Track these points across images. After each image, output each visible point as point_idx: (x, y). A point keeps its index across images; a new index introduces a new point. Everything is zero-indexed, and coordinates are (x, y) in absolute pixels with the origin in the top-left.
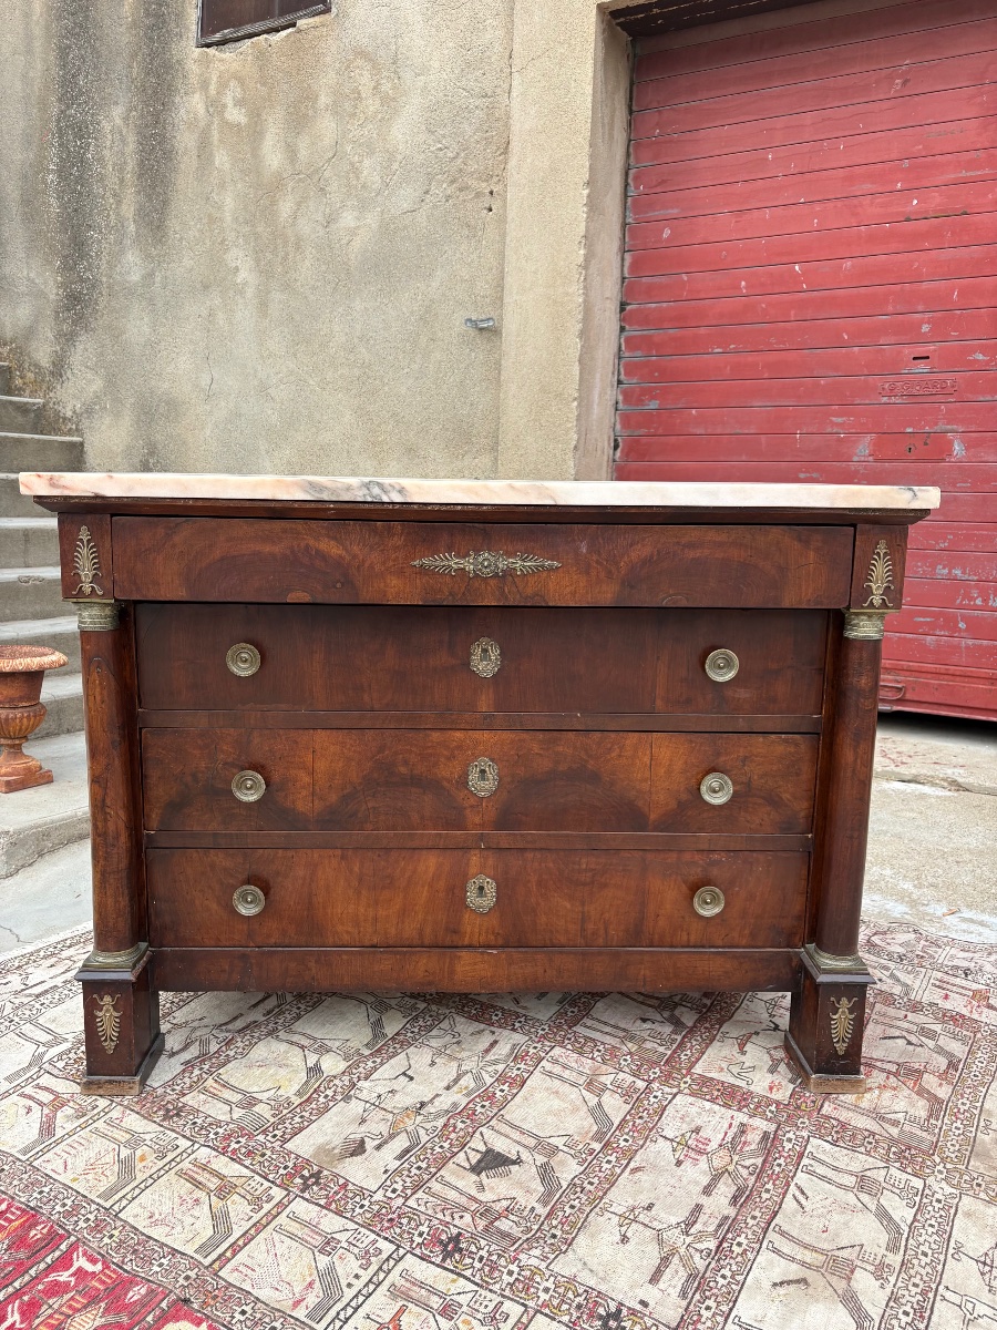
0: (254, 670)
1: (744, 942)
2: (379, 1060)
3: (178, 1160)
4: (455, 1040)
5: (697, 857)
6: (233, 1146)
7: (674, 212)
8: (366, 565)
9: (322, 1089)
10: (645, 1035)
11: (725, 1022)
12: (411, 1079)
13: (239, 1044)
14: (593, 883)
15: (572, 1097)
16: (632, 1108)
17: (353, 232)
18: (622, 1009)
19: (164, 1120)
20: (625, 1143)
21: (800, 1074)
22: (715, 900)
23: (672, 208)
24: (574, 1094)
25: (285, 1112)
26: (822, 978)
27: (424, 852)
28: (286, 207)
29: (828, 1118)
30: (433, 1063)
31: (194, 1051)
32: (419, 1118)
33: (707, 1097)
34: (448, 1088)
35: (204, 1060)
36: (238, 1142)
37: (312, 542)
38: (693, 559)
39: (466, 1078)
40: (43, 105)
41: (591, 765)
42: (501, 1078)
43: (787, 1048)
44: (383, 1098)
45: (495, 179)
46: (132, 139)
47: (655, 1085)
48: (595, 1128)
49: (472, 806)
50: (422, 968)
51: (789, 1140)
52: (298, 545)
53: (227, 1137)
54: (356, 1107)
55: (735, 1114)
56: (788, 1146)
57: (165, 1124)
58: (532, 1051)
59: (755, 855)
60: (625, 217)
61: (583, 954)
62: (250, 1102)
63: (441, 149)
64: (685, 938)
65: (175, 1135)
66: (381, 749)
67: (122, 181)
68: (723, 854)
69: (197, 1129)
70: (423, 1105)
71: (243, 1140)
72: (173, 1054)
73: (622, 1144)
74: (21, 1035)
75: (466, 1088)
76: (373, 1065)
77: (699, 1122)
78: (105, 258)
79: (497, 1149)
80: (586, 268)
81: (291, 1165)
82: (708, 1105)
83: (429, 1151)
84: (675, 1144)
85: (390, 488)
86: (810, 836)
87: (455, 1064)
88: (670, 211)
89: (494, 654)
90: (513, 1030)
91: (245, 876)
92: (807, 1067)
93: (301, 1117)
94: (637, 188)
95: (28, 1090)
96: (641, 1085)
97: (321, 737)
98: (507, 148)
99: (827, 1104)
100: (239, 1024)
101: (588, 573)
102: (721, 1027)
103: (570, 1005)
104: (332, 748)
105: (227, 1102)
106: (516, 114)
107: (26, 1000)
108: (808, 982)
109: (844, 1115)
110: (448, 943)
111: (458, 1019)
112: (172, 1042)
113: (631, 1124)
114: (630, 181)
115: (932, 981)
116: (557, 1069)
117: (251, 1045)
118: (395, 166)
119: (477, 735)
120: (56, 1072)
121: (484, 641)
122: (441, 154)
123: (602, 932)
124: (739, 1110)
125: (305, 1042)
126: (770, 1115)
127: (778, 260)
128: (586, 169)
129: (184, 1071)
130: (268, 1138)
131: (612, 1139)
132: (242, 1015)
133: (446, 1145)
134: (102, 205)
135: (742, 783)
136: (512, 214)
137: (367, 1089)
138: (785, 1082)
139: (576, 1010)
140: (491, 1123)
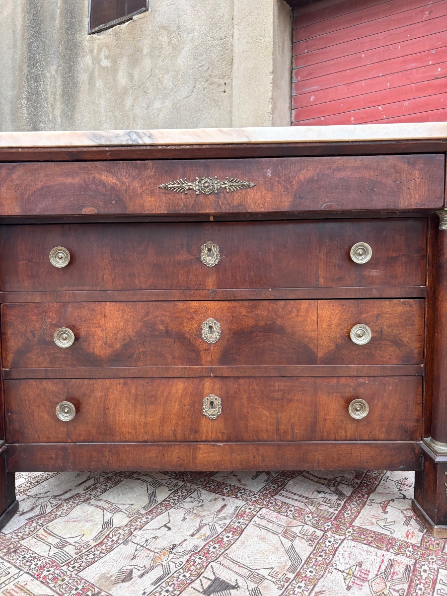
0: (65, 265)
1: (382, 437)
2: (150, 517)
3: (6, 582)
4: (199, 504)
5: (350, 381)
6: (45, 573)
7: (315, 88)
8: (131, 188)
9: (111, 536)
10: (320, 501)
11: (371, 493)
12: (170, 529)
13: (65, 508)
14: (283, 399)
15: (274, 541)
16: (314, 549)
17: (160, 110)
18: (305, 485)
19: (5, 555)
20: (310, 574)
21: (426, 525)
22: (362, 407)
23: (315, 86)
24: (275, 539)
25: (84, 551)
26: (439, 459)
27: (175, 380)
28: (128, 102)
30: (185, 519)
31: (36, 511)
32: (171, 556)
33: (365, 542)
34: (193, 535)
35: (40, 518)
36: (49, 571)
37: (97, 176)
38: (339, 179)
39: (205, 528)
40: (21, 70)
41: (279, 322)
42: (228, 529)
43: (414, 509)
44: (149, 541)
45: (227, 77)
46: (59, 80)
47: (329, 534)
48: (290, 563)
49: (205, 350)
50: (176, 456)
51: (425, 571)
52: (89, 178)
53: (42, 568)
54: (130, 548)
55: (386, 553)
56: (424, 575)
57: (5, 558)
58: (248, 511)
59: (387, 379)
60: (291, 93)
61: (278, 445)
62: (63, 543)
63: (201, 66)
64: (343, 434)
65: (9, 565)
66: (147, 314)
67: (55, 99)
68: (366, 378)
69: (25, 561)
70: (174, 546)
71: (52, 570)
72: (23, 513)
73: (309, 574)
75: (204, 535)
76: (146, 520)
77: (361, 559)
79: (222, 578)
80: (272, 114)
81: (80, 587)
82: (366, 547)
83: (175, 579)
84: (345, 575)
86: (422, 365)
87: (198, 520)
88: (314, 87)
89: (215, 251)
90: (237, 498)
91: (65, 397)
92: (430, 521)
93: (94, 555)
94: (297, 78)
96: (319, 533)
97: (109, 308)
98: (232, 61)
99: (446, 545)
100: (68, 495)
101: (272, 190)
102: (368, 496)
103: (273, 483)
104: (116, 314)
105: (49, 544)
106: (235, 44)
108: (427, 463)
110: (191, 439)
111: (204, 492)
112: (23, 507)
113: (314, 560)
114: (293, 75)
116: (264, 523)
117: (72, 508)
118: (179, 77)
119: (207, 304)
121: (209, 244)
122: (201, 69)
123: (290, 431)
124: (388, 550)
125: (105, 506)
126: (409, 554)
127: (370, 105)
128: (271, 66)
129: (26, 524)
130: (70, 568)
131: (301, 571)
132: (71, 490)
133: (188, 575)
135: (377, 331)
136: (235, 91)
137: (140, 536)
138: (416, 531)
139: (276, 486)
140: (219, 559)
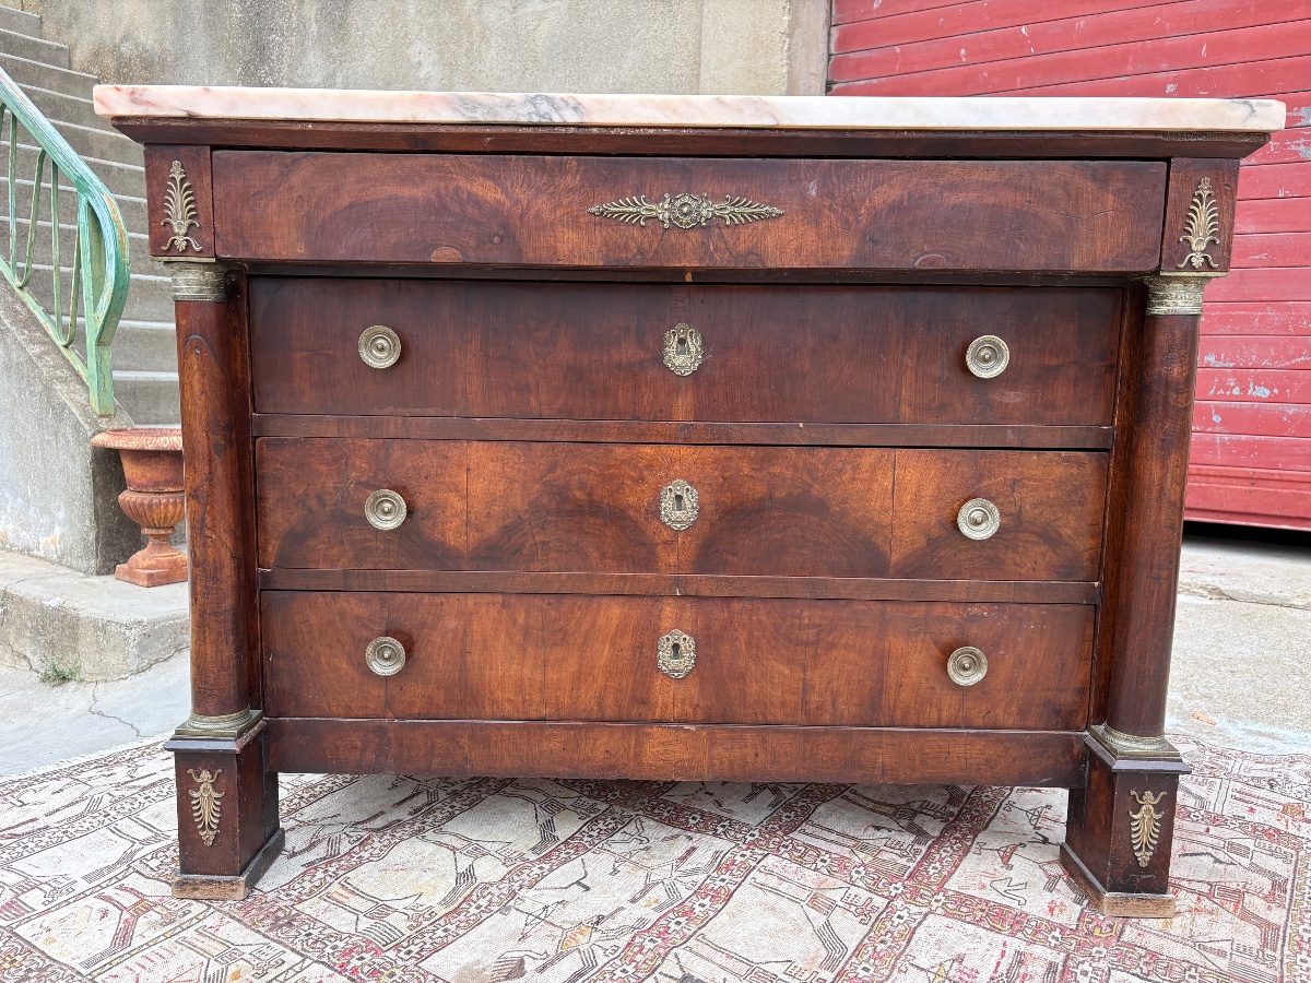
0: (392, 361)
1: (1010, 722)
2: (547, 867)
3: (282, 978)
4: (641, 846)
5: (952, 611)
6: (355, 962)
8: (532, 212)
9: (474, 898)
10: (880, 844)
11: (979, 831)
12: (587, 889)
13: (376, 845)
14: (817, 642)
15: (793, 915)
16: (870, 930)
18: (849, 815)
19: (271, 930)
20: (865, 973)
21: (1088, 893)
22: (975, 664)
24: (795, 911)
25: (425, 923)
26: (1119, 765)
27: (605, 600)
29: (1132, 946)
30: (615, 871)
31: (321, 851)
32: (596, 936)
33: (968, 919)
34: (633, 901)
35: (332, 862)
36: (362, 958)
37: (463, 183)
39: (656, 888)
41: (816, 490)
42: (700, 891)
43: (1065, 861)
44: (550, 909)
47: (899, 903)
48: (824, 953)
49: (666, 543)
50: (601, 752)
52: (446, 188)
53: (347, 953)
54: (515, 921)
55: (1009, 940)
56: (1083, 980)
57: (271, 934)
58: (739, 859)
59: (1025, 608)
61: (805, 732)
62: (381, 910)
64: (934, 715)
65: (281, 948)
66: (552, 467)
68: (984, 607)
69: (310, 941)
70: (600, 919)
71: (368, 956)
72: (294, 854)
73: (862, 974)
74: (117, 831)
75: (656, 901)
76: (539, 872)
77: (961, 950)
78: (286, 60)
79: (697, 976)
82: (970, 928)
83: (608, 976)
84: (932, 976)
85: (562, 104)
86: (1096, 584)
87: (642, 874)
89: (694, 344)
90: (715, 835)
91: (382, 628)
92: (1097, 884)
93: (446, 930)
95: (109, 892)
96: (880, 902)
97: (477, 453)
99: (1128, 928)
100: (378, 823)
101: (818, 225)
102: (976, 836)
103: (785, 810)
104: (491, 465)
105: (354, 911)
107: (127, 793)
108: (1096, 774)
109: (1153, 943)
110: (635, 716)
111: (649, 823)
112: (293, 841)
113: (870, 949)
115: (1230, 792)
116: (773, 882)
117: (391, 846)
119: (672, 451)
120: (147, 871)
121: (681, 329)
123: (829, 706)
124: (1013, 935)
125: (458, 844)
126: (1053, 942)
127: (1002, 23)
129: (304, 874)
130: (401, 954)
131: (847, 967)
132: (382, 813)
133: (631, 969)
134: (284, 7)
135: (1010, 514)
137: (531, 900)
138: (1068, 903)
139: (792, 815)
140: (688, 944)
